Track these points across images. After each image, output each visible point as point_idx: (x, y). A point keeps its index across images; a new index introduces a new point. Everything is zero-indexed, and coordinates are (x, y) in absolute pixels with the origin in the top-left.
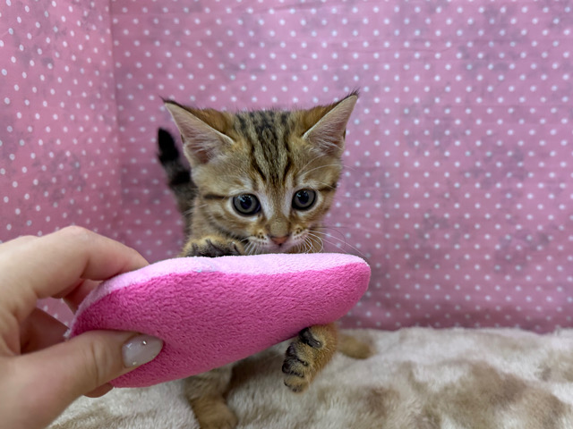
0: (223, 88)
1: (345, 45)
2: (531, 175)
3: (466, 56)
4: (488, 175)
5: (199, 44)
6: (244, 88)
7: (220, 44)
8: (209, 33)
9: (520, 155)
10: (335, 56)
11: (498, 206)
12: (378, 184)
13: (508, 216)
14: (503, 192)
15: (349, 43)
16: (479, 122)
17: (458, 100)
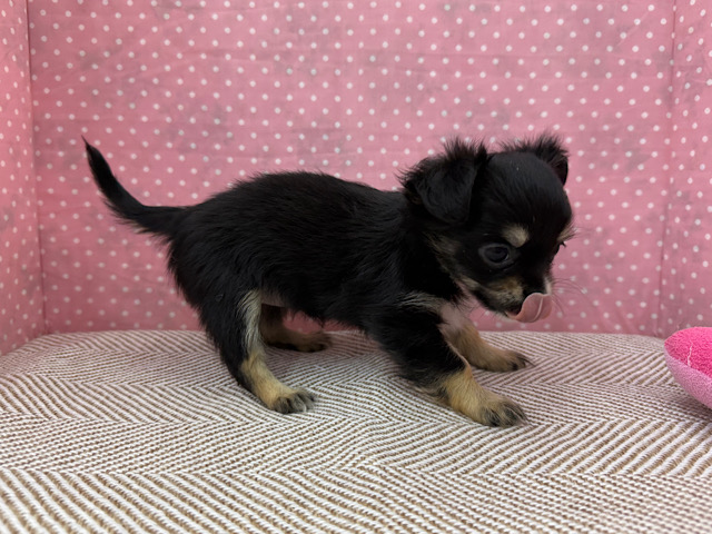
0: (155, 29)
6: (179, 30)
9: (505, 116)
17: (434, 47)
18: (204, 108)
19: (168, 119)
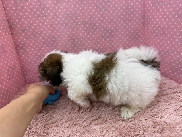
0: (37, 22)
1: (67, 7)
2: (115, 36)
3: (98, 7)
4: (105, 37)
5: (29, 10)
6: (43, 21)
7: (35, 10)
8: (31, 7)
9: (112, 31)
10: (65, 10)
11: (108, 44)
12: (79, 42)
13: (111, 47)
14: (109, 41)
15: (68, 6)
16: (102, 24)
17: (97, 19)
18: (51, 37)
19: (44, 40)
